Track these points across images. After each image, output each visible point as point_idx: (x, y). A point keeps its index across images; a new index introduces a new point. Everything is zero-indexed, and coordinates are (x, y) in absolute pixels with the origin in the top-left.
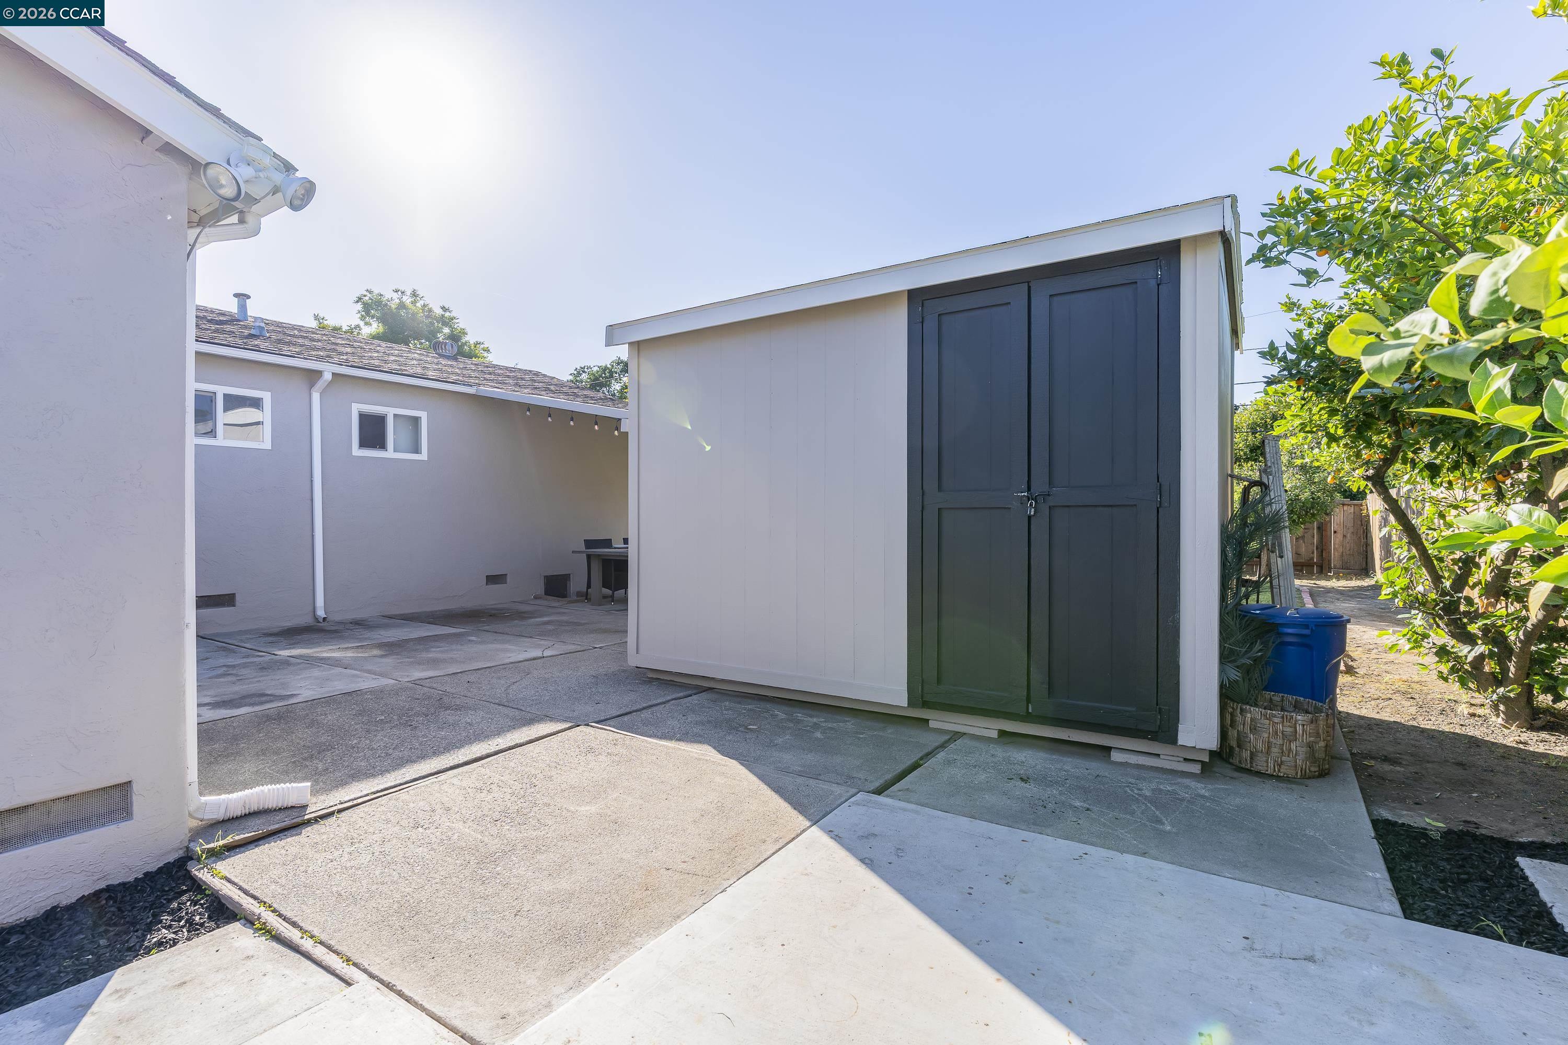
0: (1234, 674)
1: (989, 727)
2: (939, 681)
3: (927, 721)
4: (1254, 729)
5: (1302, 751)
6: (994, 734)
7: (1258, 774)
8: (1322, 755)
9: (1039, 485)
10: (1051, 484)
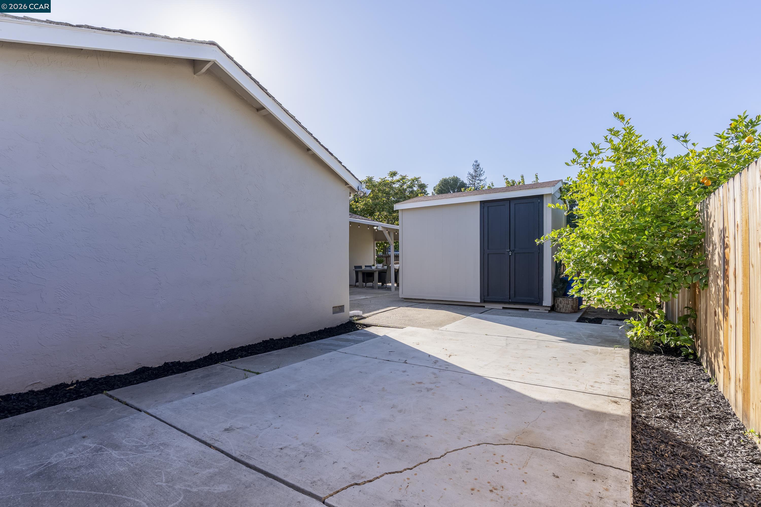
0: (555, 290)
1: (500, 306)
2: (488, 295)
3: (484, 307)
4: (560, 303)
5: (570, 307)
6: (502, 308)
7: (561, 312)
8: (575, 308)
9: (512, 248)
10: (515, 248)
